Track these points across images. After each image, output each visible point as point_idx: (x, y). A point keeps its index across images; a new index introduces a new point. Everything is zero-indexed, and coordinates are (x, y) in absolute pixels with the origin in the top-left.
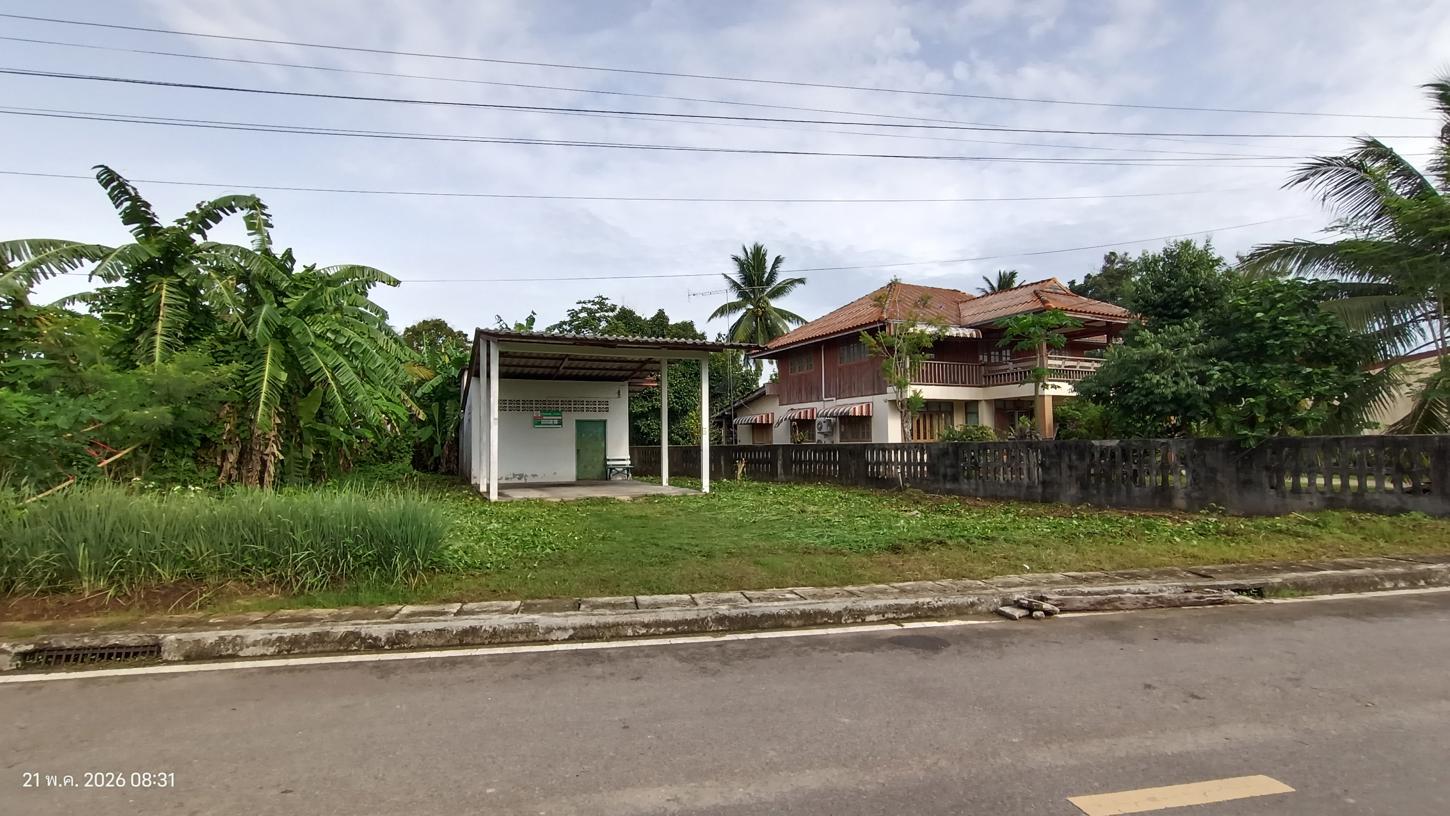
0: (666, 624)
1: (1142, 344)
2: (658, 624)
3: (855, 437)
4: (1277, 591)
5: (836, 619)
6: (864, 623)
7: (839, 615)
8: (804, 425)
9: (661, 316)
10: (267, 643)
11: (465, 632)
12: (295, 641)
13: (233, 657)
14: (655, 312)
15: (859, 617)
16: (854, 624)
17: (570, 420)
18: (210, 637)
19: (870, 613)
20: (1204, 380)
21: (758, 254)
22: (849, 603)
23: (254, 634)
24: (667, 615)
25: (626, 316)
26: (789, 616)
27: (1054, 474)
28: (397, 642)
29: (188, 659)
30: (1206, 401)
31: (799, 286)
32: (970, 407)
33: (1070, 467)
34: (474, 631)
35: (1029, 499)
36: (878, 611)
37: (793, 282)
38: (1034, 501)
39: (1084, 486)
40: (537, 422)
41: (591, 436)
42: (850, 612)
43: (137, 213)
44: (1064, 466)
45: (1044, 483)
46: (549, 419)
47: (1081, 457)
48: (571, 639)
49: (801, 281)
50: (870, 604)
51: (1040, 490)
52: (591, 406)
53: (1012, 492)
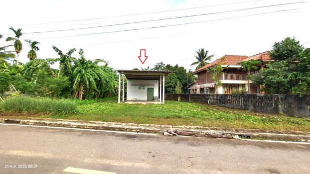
0: (93, 127)
1: (268, 68)
2: (91, 127)
3: (212, 93)
4: (254, 137)
5: (126, 130)
6: (132, 131)
7: (127, 129)
8: (202, 90)
9: (177, 66)
10: (33, 123)
11: (60, 124)
12: (36, 123)
13: (28, 124)
14: (175, 65)
15: (131, 130)
16: (130, 131)
17: (146, 88)
18: (26, 121)
19: (134, 129)
20: (286, 77)
21: (203, 50)
22: (129, 127)
23: (31, 121)
24: (94, 125)
25: (168, 66)
26: (116, 128)
27: (247, 102)
28: (50, 125)
29: (23, 124)
30: (287, 83)
31: (212, 57)
32: (243, 85)
33: (251, 101)
34: (61, 124)
35: (241, 109)
36: (136, 129)
37: (211, 56)
38: (242, 110)
39: (255, 106)
40: (139, 88)
41: (150, 91)
42: (129, 129)
43: (60, 53)
44: (250, 101)
45: (245, 105)
46: (142, 88)
47: (254, 99)
48: (76, 128)
49: (213, 56)
50: (134, 128)
51: (244, 107)
52: (150, 85)
53: (237, 107)
